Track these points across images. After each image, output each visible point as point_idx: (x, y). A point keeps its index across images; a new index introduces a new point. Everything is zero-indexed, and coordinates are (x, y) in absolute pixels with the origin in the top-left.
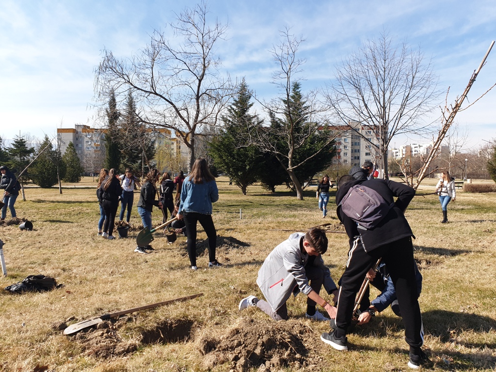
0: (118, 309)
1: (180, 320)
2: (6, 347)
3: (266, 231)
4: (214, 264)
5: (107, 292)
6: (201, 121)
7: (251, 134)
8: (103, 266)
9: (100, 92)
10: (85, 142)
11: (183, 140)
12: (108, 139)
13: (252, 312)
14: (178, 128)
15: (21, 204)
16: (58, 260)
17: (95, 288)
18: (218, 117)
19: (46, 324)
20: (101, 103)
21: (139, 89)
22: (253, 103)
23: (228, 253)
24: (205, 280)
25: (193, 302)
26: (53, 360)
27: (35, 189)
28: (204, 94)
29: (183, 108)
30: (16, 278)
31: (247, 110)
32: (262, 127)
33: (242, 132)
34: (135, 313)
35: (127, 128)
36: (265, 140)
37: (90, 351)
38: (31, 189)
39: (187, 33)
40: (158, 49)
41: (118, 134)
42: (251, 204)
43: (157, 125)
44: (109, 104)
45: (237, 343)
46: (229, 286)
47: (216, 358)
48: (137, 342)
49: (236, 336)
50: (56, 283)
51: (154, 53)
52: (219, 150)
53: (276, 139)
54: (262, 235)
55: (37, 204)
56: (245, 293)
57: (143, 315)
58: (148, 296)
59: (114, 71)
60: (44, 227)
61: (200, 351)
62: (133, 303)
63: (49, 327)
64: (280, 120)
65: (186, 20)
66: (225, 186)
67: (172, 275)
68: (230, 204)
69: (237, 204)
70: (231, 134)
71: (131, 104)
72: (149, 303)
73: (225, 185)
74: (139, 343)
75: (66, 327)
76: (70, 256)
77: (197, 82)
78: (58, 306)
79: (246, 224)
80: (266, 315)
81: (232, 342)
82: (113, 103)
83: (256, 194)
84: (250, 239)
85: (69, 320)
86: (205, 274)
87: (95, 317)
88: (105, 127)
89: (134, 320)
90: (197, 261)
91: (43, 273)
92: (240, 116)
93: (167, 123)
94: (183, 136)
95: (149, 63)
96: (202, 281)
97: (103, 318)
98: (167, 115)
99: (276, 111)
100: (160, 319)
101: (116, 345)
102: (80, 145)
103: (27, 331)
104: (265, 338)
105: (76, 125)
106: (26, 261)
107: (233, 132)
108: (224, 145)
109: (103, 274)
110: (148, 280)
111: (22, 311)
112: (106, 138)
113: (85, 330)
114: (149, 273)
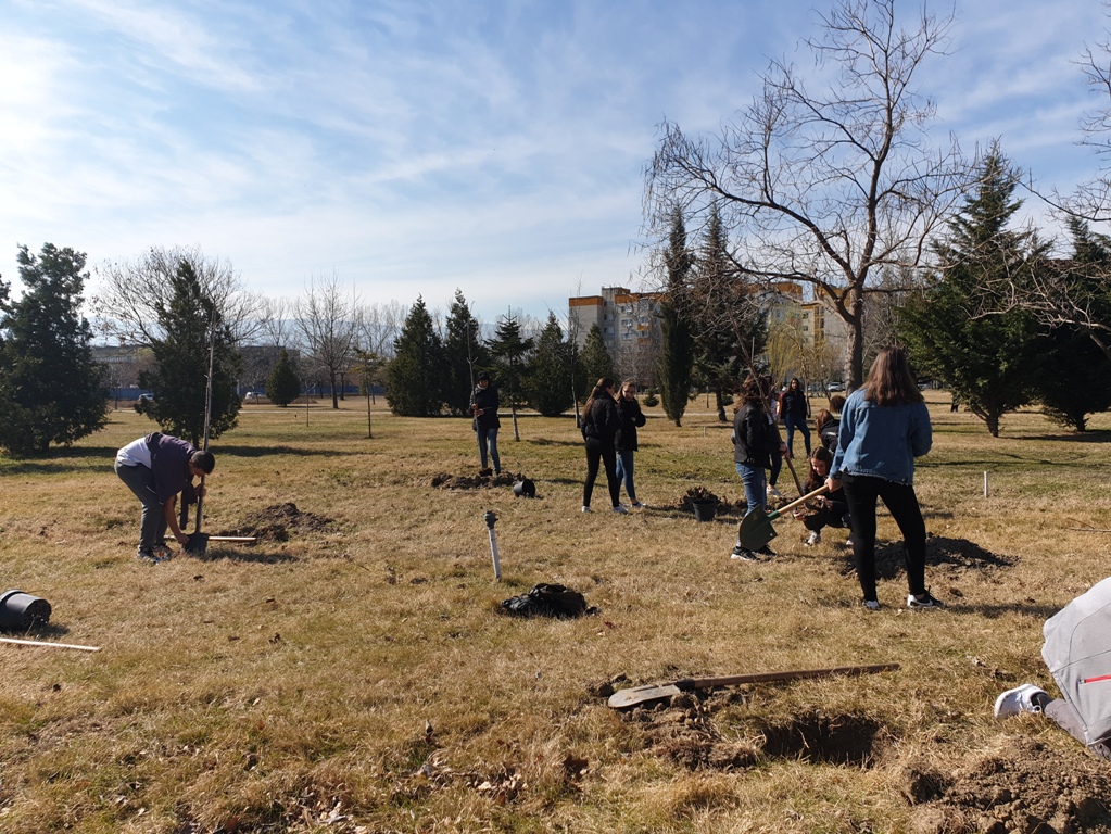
0: (708, 673)
1: (845, 717)
2: (514, 712)
3: (1061, 531)
4: (920, 601)
5: (684, 635)
6: (881, 257)
7: (1013, 281)
8: (670, 580)
9: (654, 216)
10: (620, 322)
11: (835, 306)
12: (668, 312)
13: (1032, 728)
14: (822, 278)
15: (512, 447)
16: (585, 558)
17: (658, 622)
18: (923, 246)
19: (575, 680)
20: (655, 238)
21: (735, 199)
22: (1020, 202)
23: (956, 578)
24: (902, 635)
25: (874, 680)
26: (595, 752)
27: (532, 419)
28: (889, 195)
29: (835, 231)
30: (516, 585)
31: (1002, 220)
32: (1047, 261)
33: (990, 277)
34: (744, 686)
35: (709, 287)
36: (1055, 293)
37: (660, 748)
38: (525, 419)
39: (847, 56)
40: (778, 103)
41: (689, 302)
42: (1013, 460)
43: (776, 275)
44: (671, 239)
45: (1000, 794)
46: (964, 656)
47: (944, 817)
48: (754, 748)
49: (995, 776)
50: (584, 604)
51: (771, 113)
52: (923, 326)
53: (1091, 288)
54: (1052, 542)
55: (538, 447)
56: (1011, 678)
57: (761, 693)
58: (769, 654)
59: (684, 166)
60: (554, 493)
61: (903, 794)
62: (738, 663)
63: (582, 688)
64: (1102, 237)
65: (844, 25)
66: (939, 415)
67: (821, 616)
68: (956, 460)
69: (974, 459)
70: (957, 283)
71: (716, 235)
72: (773, 669)
73: (938, 411)
74: (759, 750)
75: (613, 693)
76: (605, 553)
77: (872, 166)
78: (592, 649)
79: (1003, 510)
80: (1074, 740)
81: (986, 790)
82: (678, 236)
83: (1026, 435)
84: (1014, 549)
85: (617, 680)
86: (900, 623)
87: (664, 682)
88: (664, 289)
89: (744, 701)
90: (877, 589)
91: (561, 581)
92: (983, 238)
93: (797, 270)
94: (834, 296)
95: (759, 139)
96: (895, 637)
97: (682, 686)
98: (799, 250)
99: (1092, 216)
100: (801, 708)
101: (711, 746)
102: (611, 330)
103: (545, 688)
104: (1078, 796)
105: (603, 289)
106: (530, 554)
107: (962, 278)
108: (937, 313)
109: (672, 597)
110: (767, 619)
111: (532, 650)
112: (665, 313)
113: (648, 704)
114: (768, 604)
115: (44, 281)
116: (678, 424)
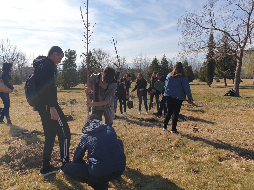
77: (248, 15)
115: (69, 56)
116: (210, 87)
